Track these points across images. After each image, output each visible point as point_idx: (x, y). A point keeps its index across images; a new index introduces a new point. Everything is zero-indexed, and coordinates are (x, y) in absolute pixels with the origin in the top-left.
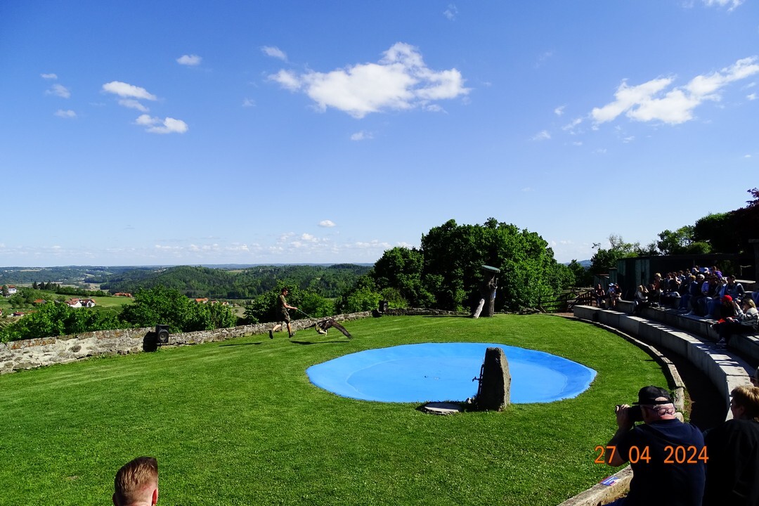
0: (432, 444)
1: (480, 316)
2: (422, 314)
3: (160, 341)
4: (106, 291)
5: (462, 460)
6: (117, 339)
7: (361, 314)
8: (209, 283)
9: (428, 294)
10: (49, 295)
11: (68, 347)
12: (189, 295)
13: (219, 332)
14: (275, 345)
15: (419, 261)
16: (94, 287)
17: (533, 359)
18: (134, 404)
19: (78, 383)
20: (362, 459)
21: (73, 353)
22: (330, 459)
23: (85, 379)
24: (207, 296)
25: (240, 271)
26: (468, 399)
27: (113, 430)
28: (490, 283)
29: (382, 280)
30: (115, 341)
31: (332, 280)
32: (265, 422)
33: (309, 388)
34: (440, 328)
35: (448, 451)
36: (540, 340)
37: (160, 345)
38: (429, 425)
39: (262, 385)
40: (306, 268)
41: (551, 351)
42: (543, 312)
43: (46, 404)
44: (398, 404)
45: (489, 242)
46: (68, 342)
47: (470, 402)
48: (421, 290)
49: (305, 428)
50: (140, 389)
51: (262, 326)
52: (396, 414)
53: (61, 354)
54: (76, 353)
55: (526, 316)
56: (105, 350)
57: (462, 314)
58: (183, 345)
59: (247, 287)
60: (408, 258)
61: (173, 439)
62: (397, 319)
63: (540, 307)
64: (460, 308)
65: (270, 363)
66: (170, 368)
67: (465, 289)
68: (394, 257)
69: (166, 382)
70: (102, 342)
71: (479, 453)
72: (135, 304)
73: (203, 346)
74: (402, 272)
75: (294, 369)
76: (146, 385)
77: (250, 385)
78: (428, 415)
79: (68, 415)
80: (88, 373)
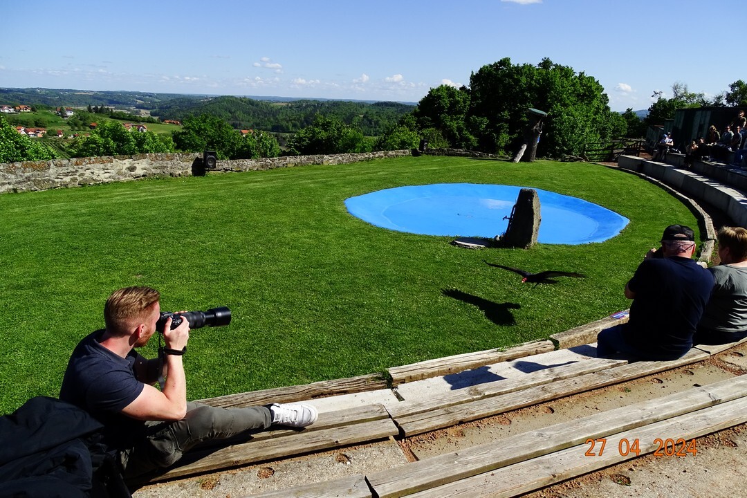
0: (457, 272)
1: (520, 161)
2: (461, 155)
3: (209, 167)
4: (156, 118)
5: (484, 287)
6: (169, 162)
7: (401, 152)
8: (254, 115)
9: (471, 137)
10: (104, 119)
11: (125, 167)
12: (235, 126)
13: (263, 161)
14: (316, 177)
15: (465, 102)
16: (145, 114)
17: (567, 205)
18: (187, 220)
19: (136, 199)
20: (391, 280)
21: (129, 172)
22: (362, 278)
23: (143, 196)
24: (252, 127)
25: (284, 104)
26: (497, 236)
27: (170, 241)
28: (535, 128)
29: (425, 119)
30: (167, 164)
31: (375, 118)
32: (304, 243)
33: (347, 217)
34: (478, 169)
35: (471, 279)
36: (578, 187)
37: (209, 171)
38: (456, 257)
39: (302, 212)
40: (348, 104)
41: (588, 198)
42: (586, 160)
43: (110, 216)
44: (429, 236)
45: (539, 84)
46: (124, 161)
47: (498, 239)
48: (464, 132)
49: (340, 251)
50: (192, 208)
51: (304, 158)
52: (426, 245)
53: (119, 173)
54: (132, 173)
55: (568, 163)
56: (158, 171)
57: (503, 157)
58: (229, 171)
59: (291, 120)
60: (454, 98)
61: (222, 251)
62: (437, 159)
63: (584, 155)
64: (502, 153)
65: (310, 193)
66: (219, 192)
67: (510, 133)
68: (439, 97)
69: (215, 203)
70: (155, 164)
71: (500, 283)
72: (184, 131)
73: (248, 174)
74: (447, 112)
75: (333, 200)
76: (197, 205)
77: (291, 211)
78: (457, 248)
79: (129, 225)
80: (145, 191)
